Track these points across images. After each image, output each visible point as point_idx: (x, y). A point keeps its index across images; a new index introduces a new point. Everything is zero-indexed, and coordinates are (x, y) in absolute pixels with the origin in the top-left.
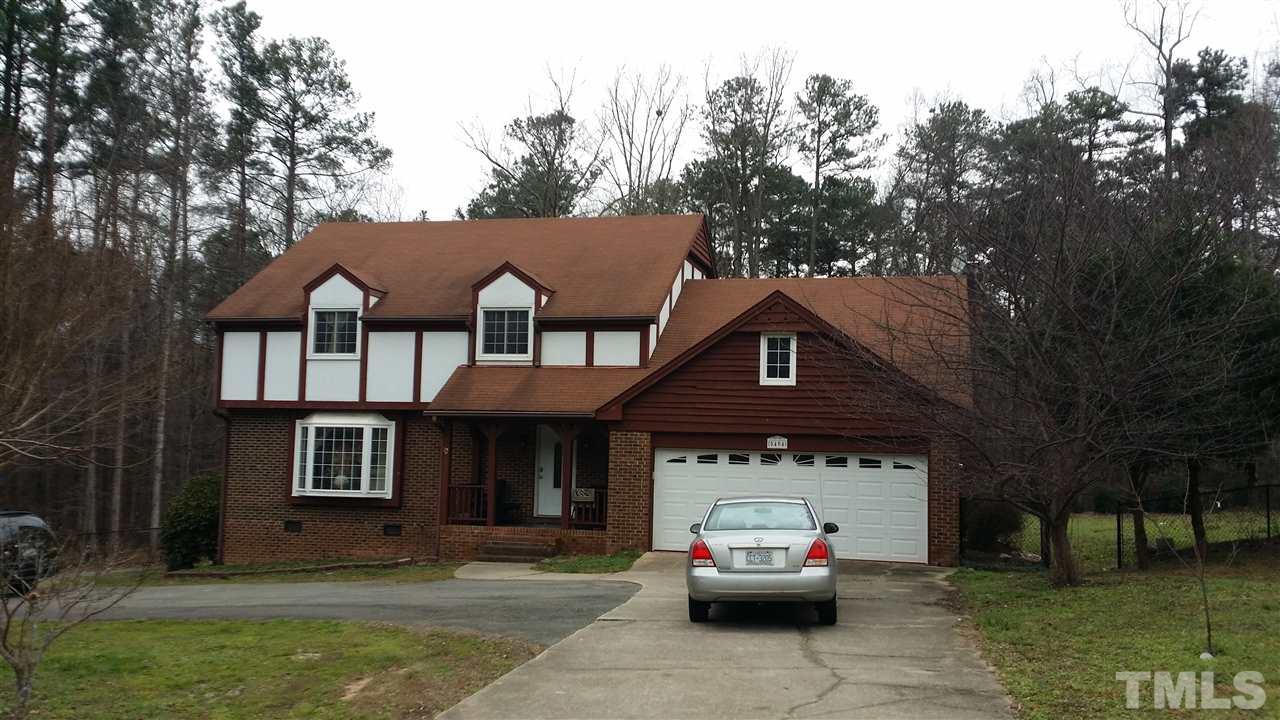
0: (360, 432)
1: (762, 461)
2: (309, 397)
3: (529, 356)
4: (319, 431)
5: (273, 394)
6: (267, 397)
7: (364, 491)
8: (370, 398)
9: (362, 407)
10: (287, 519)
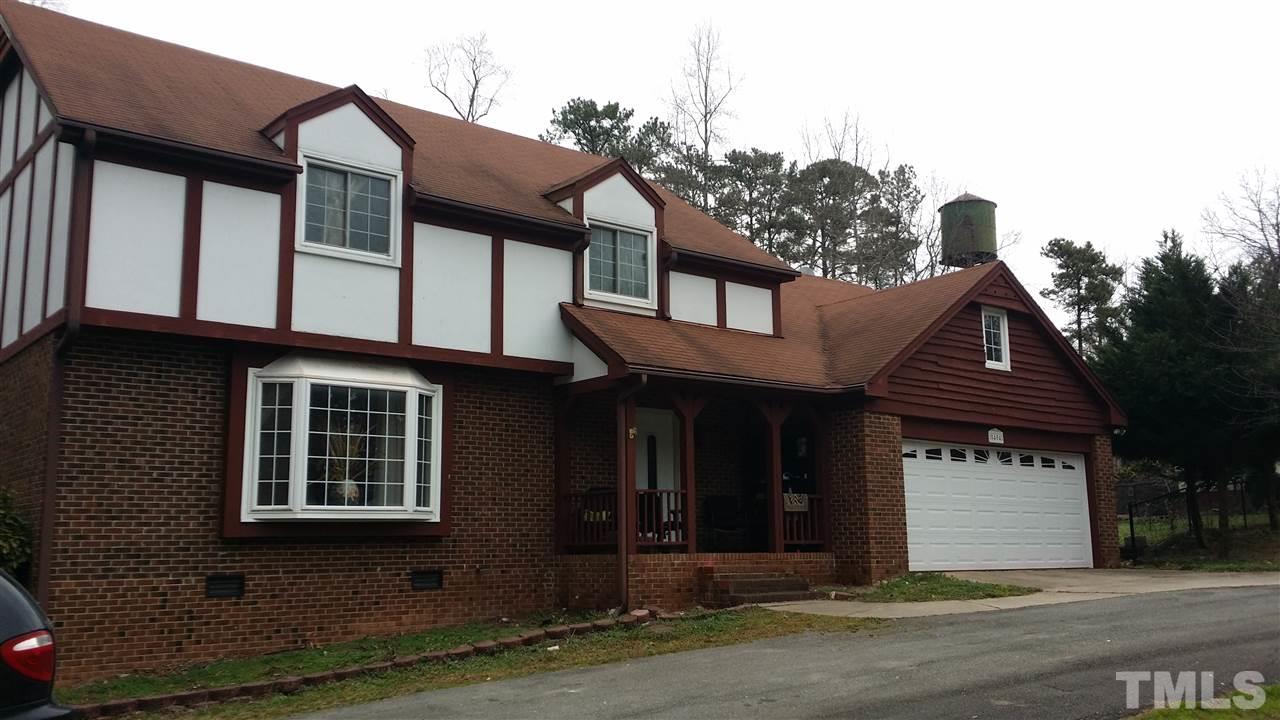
0: (399, 399)
1: (976, 458)
2: (300, 324)
3: (651, 303)
4: (319, 393)
5: (213, 308)
6: (203, 314)
7: (408, 509)
8: (420, 338)
9: (400, 355)
10: (210, 572)
